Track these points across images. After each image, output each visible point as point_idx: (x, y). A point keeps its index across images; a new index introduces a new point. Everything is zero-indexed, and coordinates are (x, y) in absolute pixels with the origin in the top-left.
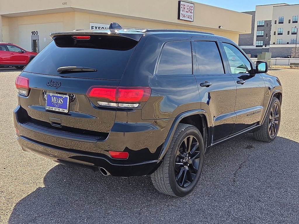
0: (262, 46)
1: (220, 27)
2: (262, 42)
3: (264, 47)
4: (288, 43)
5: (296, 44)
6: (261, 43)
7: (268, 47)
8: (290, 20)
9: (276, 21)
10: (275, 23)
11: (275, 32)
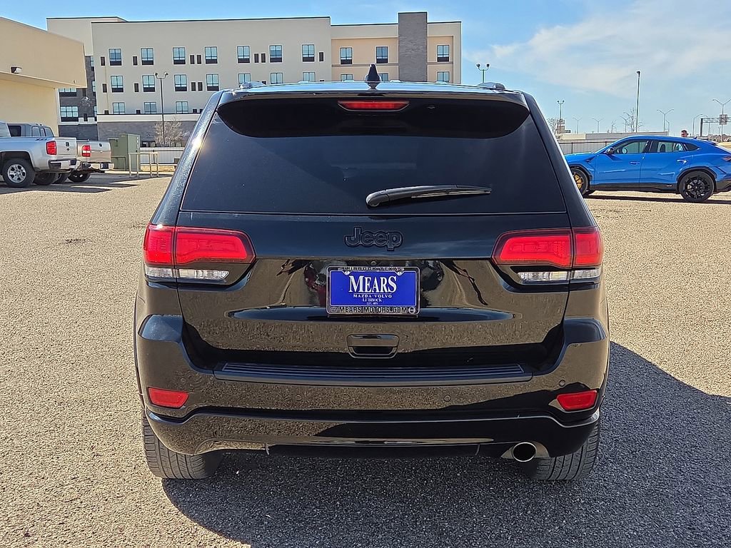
0: (76, 119)
1: (13, 69)
2: (76, 109)
3: (81, 121)
4: (138, 112)
5: (163, 114)
6: (73, 111)
7: (91, 121)
8: (135, 58)
9: (103, 59)
10: (103, 64)
11: (105, 86)
